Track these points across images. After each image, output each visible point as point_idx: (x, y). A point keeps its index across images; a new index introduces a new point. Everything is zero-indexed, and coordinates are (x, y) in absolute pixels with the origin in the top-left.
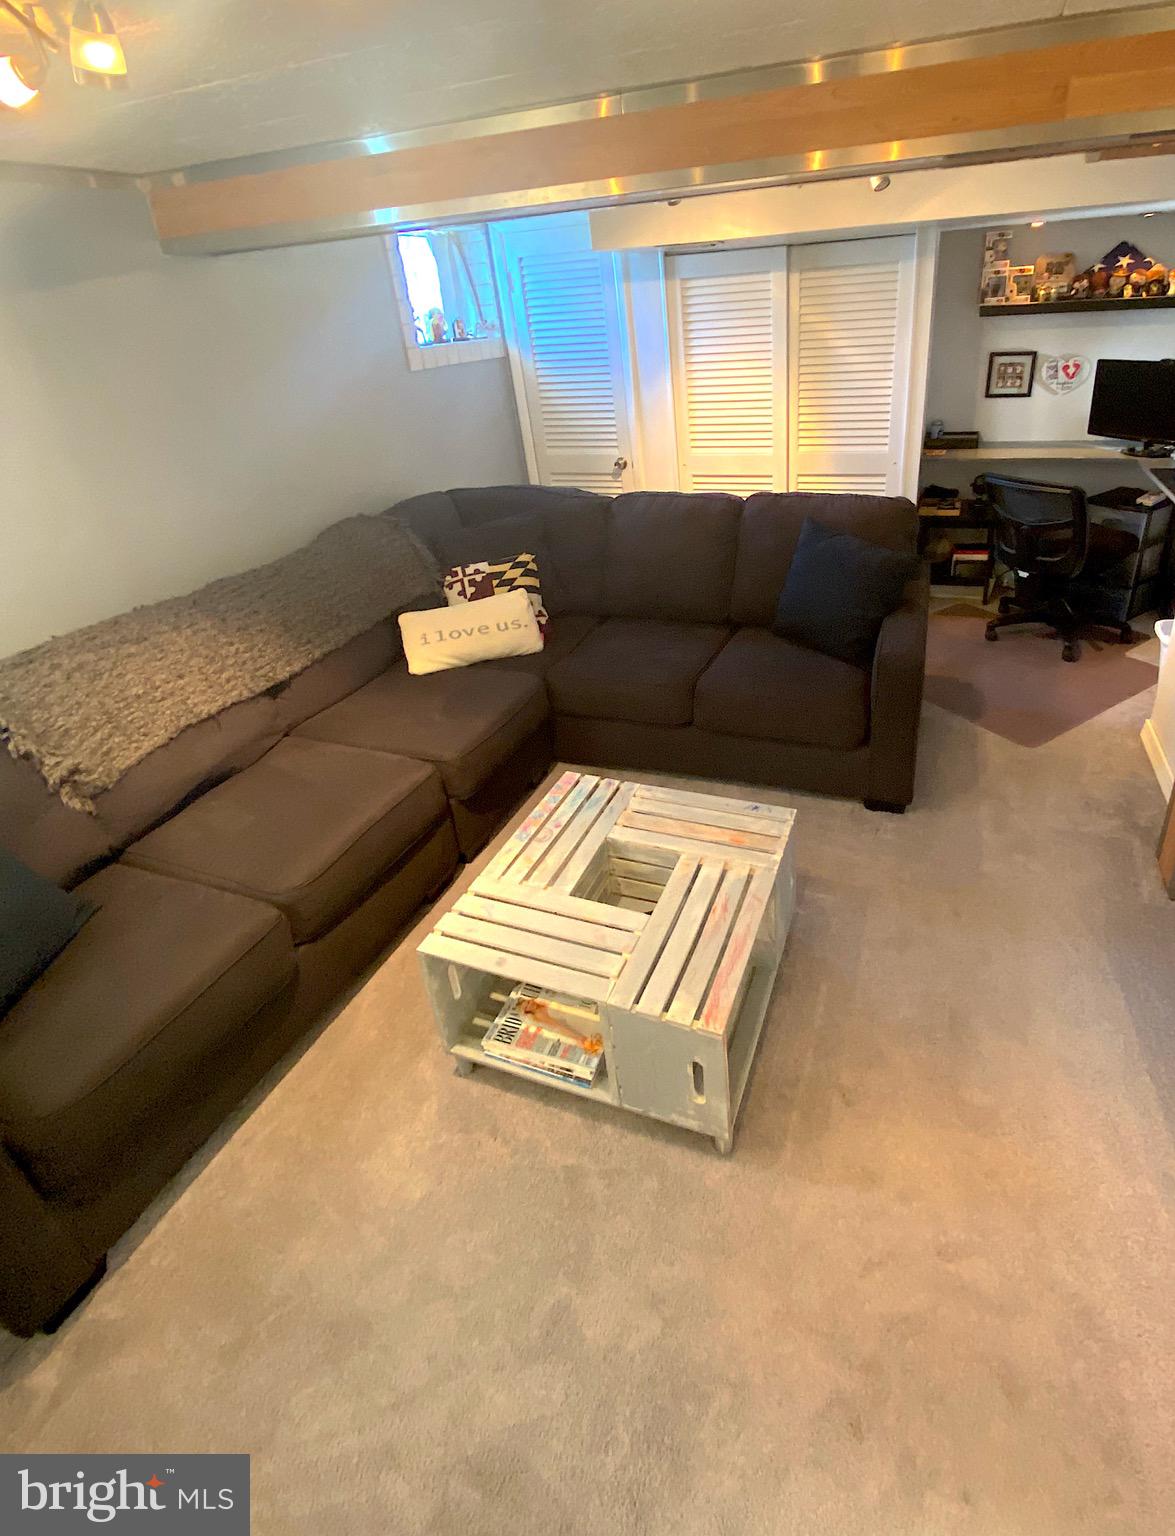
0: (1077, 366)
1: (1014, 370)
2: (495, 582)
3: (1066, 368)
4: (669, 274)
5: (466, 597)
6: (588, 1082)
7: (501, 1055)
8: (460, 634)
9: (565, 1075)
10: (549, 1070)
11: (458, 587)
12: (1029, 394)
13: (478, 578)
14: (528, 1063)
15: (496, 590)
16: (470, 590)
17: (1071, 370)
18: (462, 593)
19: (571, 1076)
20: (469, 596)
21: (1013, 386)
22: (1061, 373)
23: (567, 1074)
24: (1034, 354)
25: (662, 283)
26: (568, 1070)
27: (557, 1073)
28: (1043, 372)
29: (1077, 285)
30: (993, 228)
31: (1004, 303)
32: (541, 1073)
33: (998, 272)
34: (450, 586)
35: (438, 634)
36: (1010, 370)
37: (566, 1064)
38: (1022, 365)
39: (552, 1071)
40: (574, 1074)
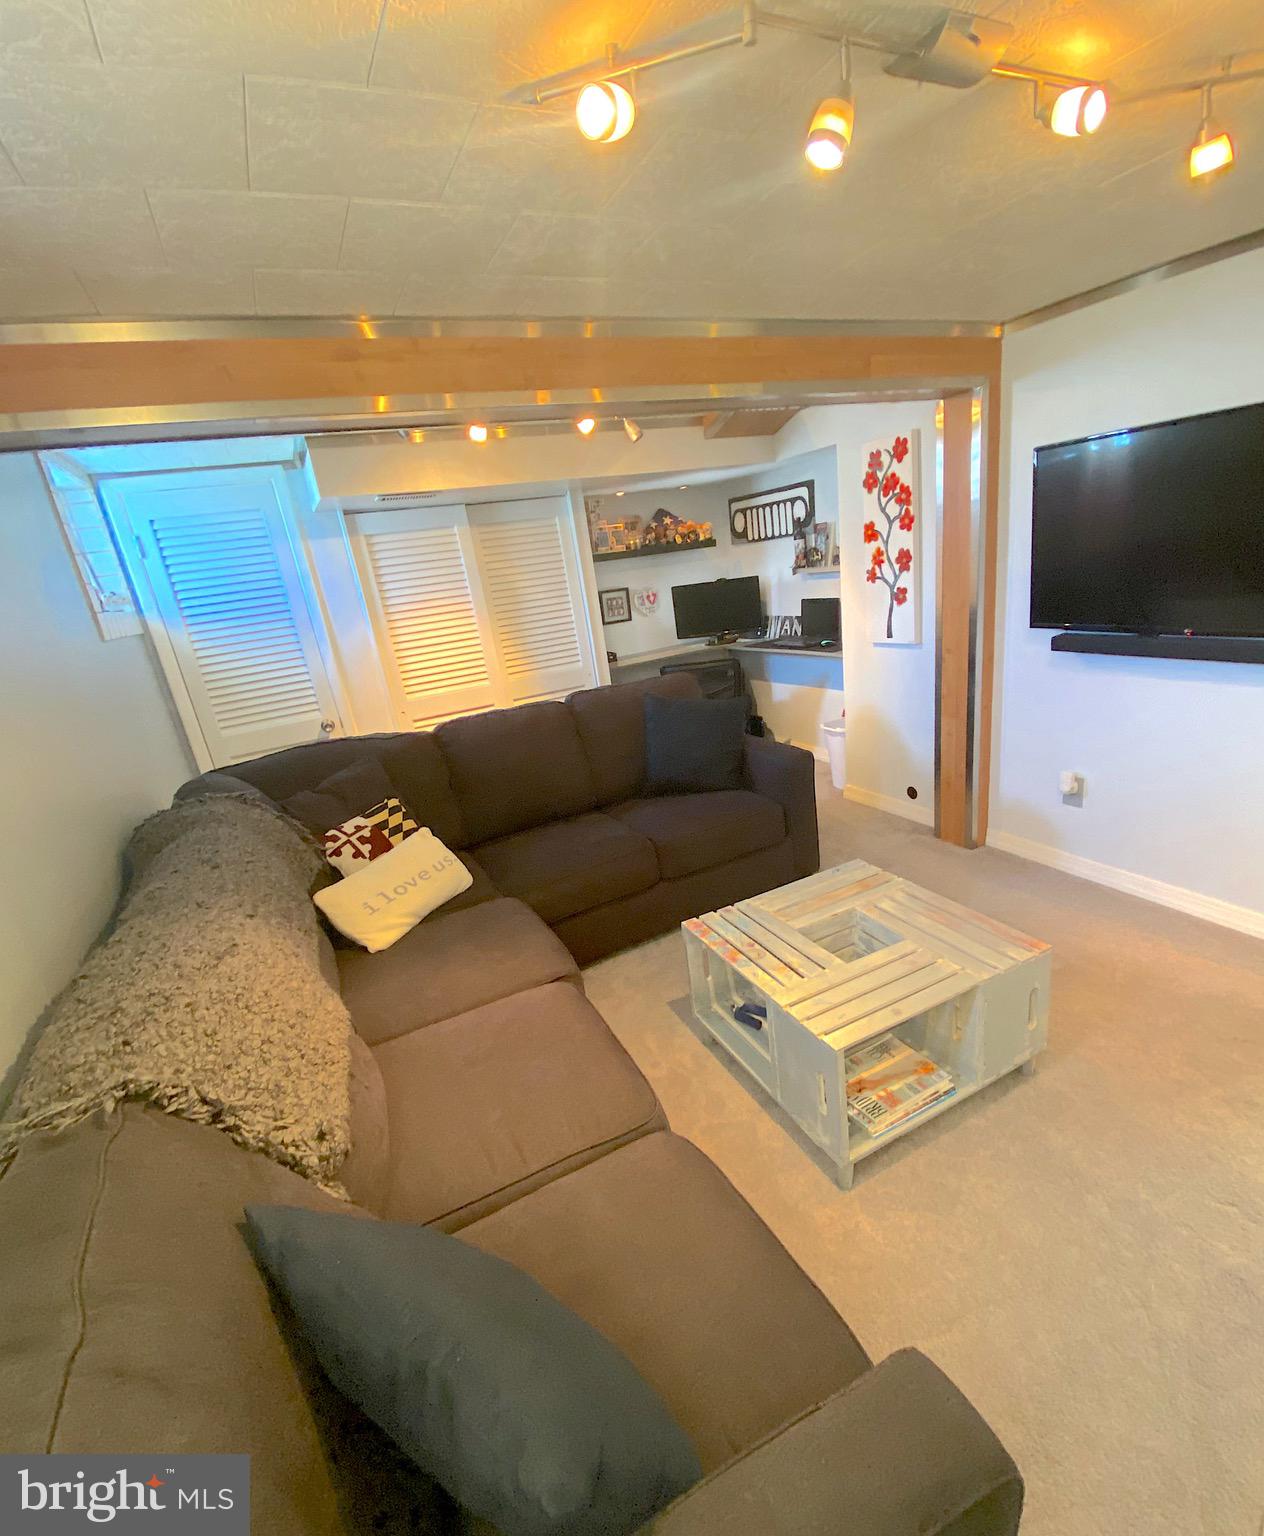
0: (654, 595)
1: (617, 602)
2: (386, 833)
3: (648, 597)
4: (353, 531)
5: (364, 857)
6: (953, 1089)
7: (887, 1127)
8: (406, 889)
9: (936, 1099)
10: (925, 1105)
11: (348, 850)
12: (630, 619)
13: (366, 833)
14: (908, 1114)
15: (392, 840)
16: (366, 849)
17: (652, 598)
18: (358, 854)
19: (940, 1096)
20: (368, 855)
21: (619, 614)
22: (646, 601)
23: (937, 1098)
24: (627, 590)
25: (346, 539)
26: (935, 1093)
27: (931, 1101)
28: (635, 602)
29: (649, 536)
30: (592, 497)
31: (610, 552)
32: (923, 1112)
33: (601, 529)
34: (337, 852)
35: (380, 897)
36: (614, 603)
37: (931, 1090)
38: (621, 598)
39: (927, 1104)
40: (941, 1092)
